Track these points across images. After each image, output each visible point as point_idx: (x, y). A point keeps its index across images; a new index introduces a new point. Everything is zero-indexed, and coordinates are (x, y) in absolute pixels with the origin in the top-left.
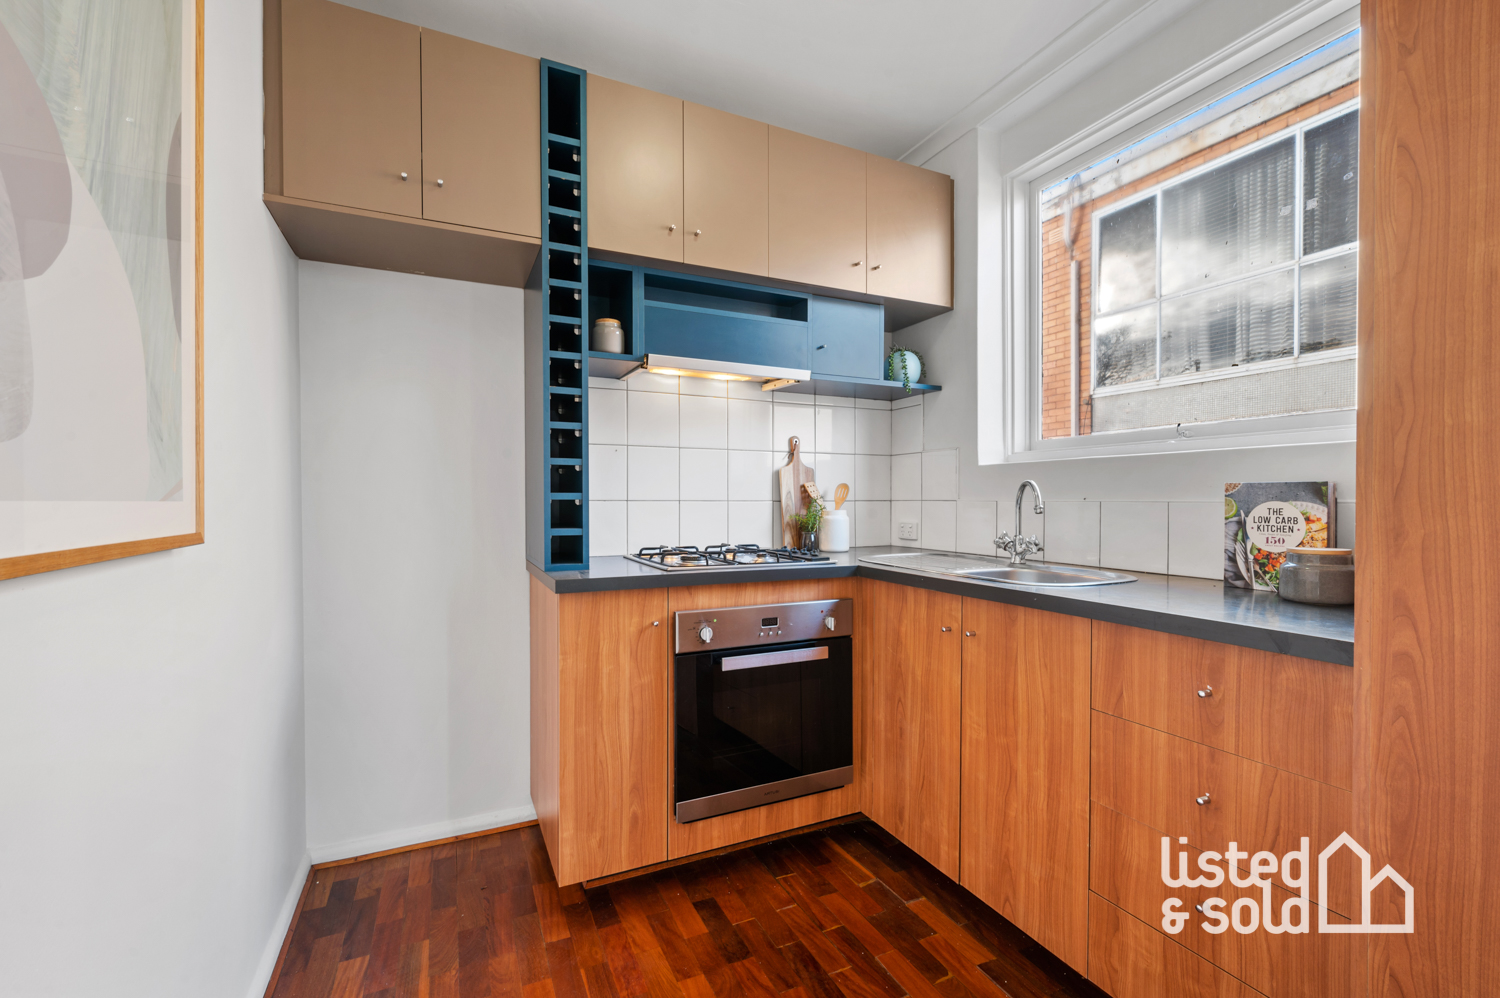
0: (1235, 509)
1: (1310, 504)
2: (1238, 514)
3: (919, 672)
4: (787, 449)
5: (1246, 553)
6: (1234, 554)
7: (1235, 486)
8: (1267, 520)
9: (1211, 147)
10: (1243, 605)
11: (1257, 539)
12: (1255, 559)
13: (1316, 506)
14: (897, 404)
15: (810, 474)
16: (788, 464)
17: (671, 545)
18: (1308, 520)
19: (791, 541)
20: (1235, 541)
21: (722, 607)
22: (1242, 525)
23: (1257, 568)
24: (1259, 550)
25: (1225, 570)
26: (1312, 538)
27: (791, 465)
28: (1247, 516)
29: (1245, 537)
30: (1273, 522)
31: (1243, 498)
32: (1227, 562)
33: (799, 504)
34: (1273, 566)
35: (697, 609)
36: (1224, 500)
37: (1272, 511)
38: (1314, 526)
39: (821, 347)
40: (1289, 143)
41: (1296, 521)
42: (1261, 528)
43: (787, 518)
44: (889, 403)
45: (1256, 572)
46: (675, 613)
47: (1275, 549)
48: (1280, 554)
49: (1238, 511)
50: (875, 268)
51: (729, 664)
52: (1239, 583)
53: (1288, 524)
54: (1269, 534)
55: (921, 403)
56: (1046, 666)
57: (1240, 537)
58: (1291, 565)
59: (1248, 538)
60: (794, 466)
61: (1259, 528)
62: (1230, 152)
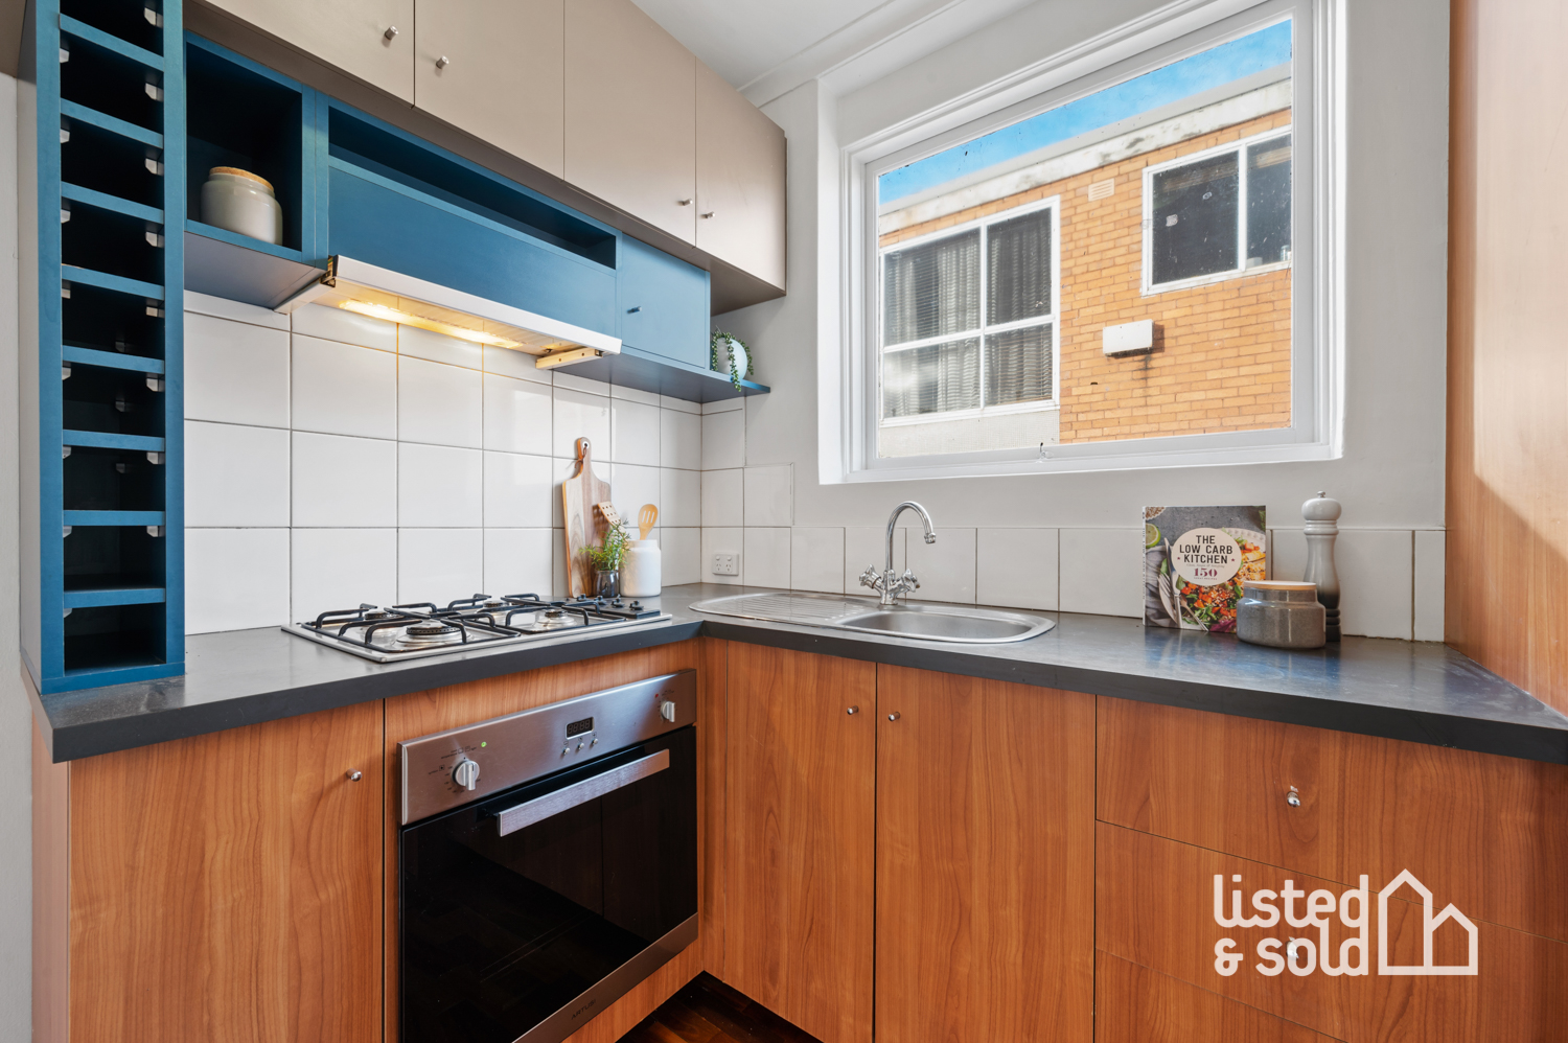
0: (1157, 536)
1: (1246, 531)
2: (1161, 542)
3: (803, 771)
4: (572, 455)
5: (1171, 587)
6: (1158, 589)
7: (1158, 510)
8: (1196, 549)
9: (922, 224)
10: (1169, 645)
11: (1184, 570)
12: (1181, 594)
13: (1253, 533)
14: (709, 407)
15: (605, 490)
16: (575, 476)
17: (383, 603)
18: (1244, 549)
19: (581, 584)
20: (1158, 573)
21: (495, 717)
22: (1166, 555)
23: (1185, 604)
24: (1187, 584)
25: (1147, 607)
26: (1249, 569)
27: (580, 477)
28: (1172, 544)
29: (1170, 569)
30: (1203, 551)
31: (1167, 525)
32: (1150, 599)
33: (590, 531)
34: (1204, 602)
35: (446, 729)
36: (1144, 526)
37: (1201, 539)
38: (1251, 556)
39: (634, 310)
40: (975, 233)
41: (1230, 550)
42: (1189, 558)
43: (574, 552)
44: (698, 405)
45: (1183, 609)
46: (399, 747)
47: (1205, 582)
48: (1211, 588)
49: (1162, 539)
50: (706, 216)
51: (513, 820)
52: (1163, 622)
53: (1221, 554)
54: (1198, 565)
55: (743, 407)
56: (1020, 761)
57: (1164, 569)
58: (1254, 602)
59: (1173, 569)
60: (583, 479)
61: (1186, 558)
62: (935, 230)
